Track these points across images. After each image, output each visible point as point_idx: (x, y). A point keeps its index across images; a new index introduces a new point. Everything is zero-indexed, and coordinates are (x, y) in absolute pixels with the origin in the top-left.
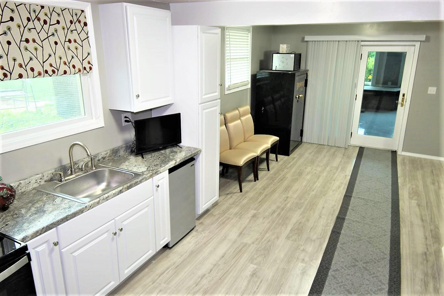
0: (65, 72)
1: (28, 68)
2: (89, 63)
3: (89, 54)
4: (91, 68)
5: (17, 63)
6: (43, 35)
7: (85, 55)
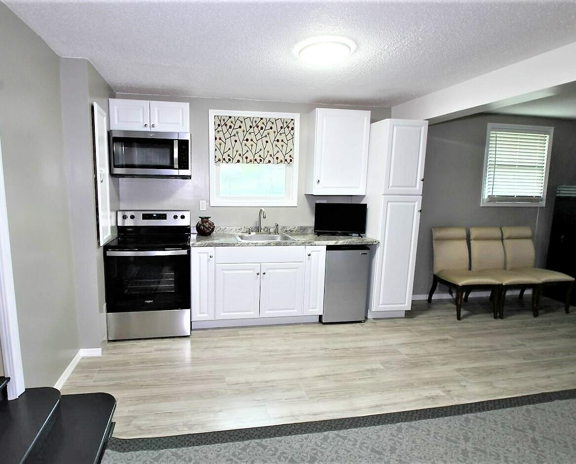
0: (269, 162)
1: (244, 157)
2: (290, 156)
3: (291, 150)
4: (291, 161)
5: (238, 153)
6: (259, 137)
7: (288, 150)
